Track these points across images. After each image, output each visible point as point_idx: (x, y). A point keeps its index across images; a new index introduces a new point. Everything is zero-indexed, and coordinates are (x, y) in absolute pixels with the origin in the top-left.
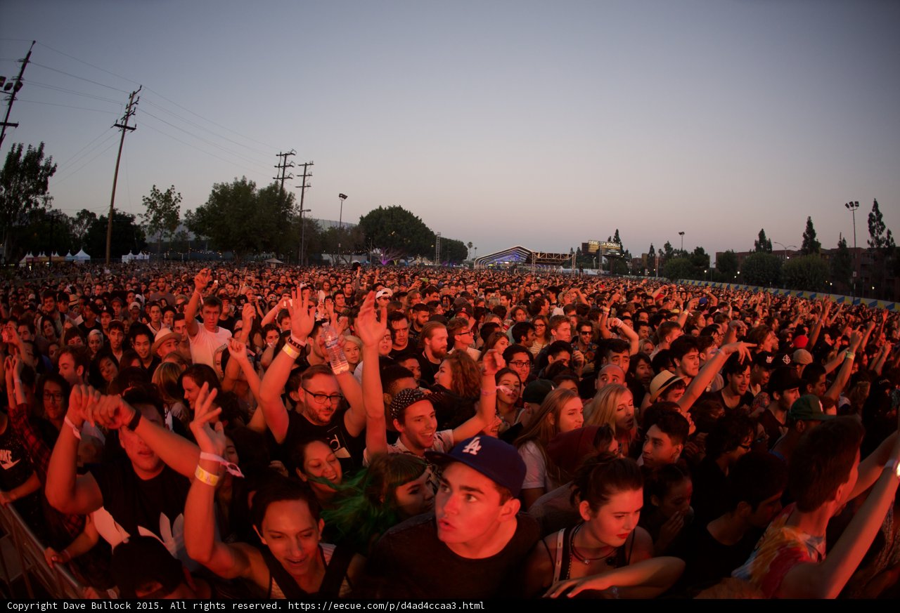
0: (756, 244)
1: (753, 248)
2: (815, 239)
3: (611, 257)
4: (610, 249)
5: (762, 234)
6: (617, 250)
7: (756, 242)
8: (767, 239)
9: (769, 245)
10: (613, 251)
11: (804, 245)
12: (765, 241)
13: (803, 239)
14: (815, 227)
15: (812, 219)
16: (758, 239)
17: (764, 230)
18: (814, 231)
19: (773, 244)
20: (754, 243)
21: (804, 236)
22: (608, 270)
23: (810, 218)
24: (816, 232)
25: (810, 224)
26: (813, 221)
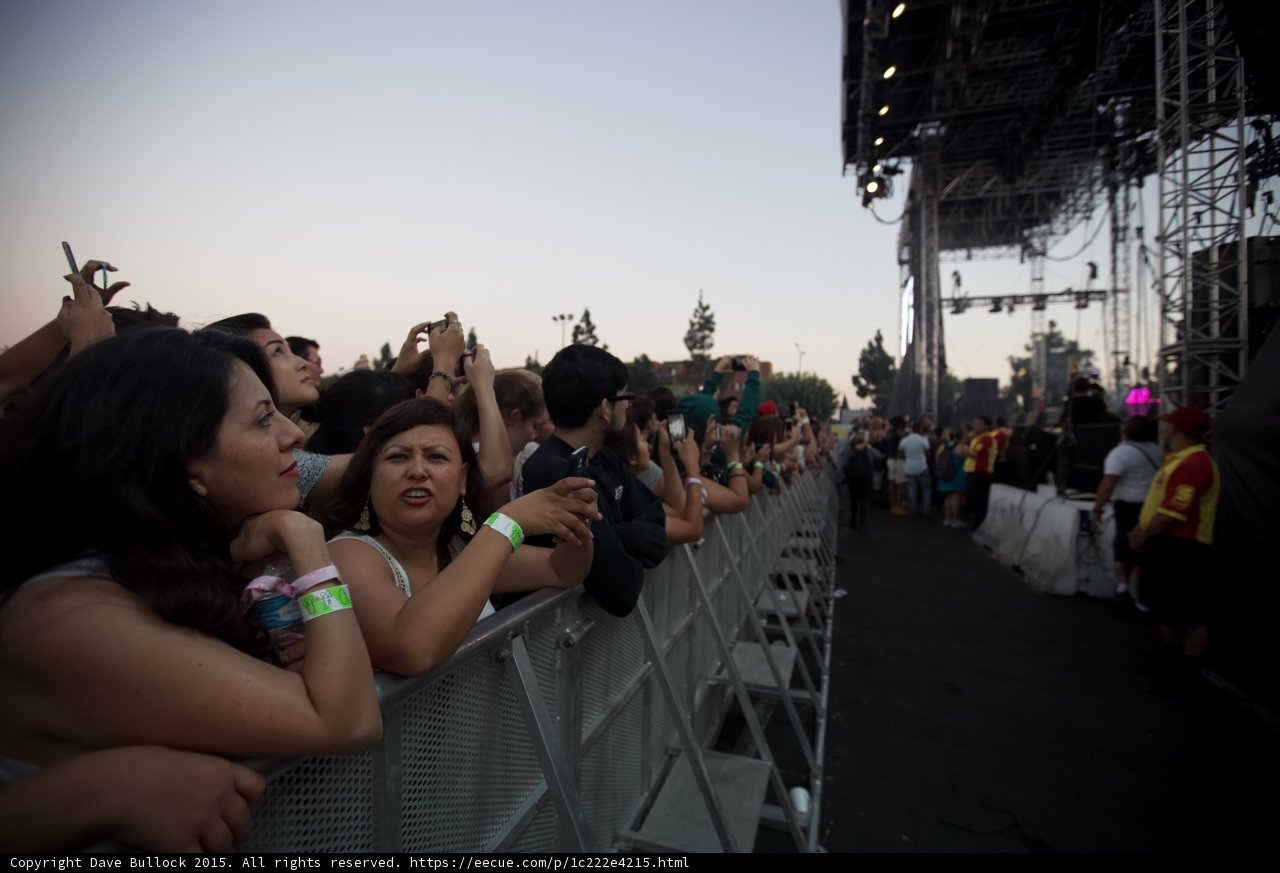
5: (385, 349)
17: (389, 344)
23: (472, 329)
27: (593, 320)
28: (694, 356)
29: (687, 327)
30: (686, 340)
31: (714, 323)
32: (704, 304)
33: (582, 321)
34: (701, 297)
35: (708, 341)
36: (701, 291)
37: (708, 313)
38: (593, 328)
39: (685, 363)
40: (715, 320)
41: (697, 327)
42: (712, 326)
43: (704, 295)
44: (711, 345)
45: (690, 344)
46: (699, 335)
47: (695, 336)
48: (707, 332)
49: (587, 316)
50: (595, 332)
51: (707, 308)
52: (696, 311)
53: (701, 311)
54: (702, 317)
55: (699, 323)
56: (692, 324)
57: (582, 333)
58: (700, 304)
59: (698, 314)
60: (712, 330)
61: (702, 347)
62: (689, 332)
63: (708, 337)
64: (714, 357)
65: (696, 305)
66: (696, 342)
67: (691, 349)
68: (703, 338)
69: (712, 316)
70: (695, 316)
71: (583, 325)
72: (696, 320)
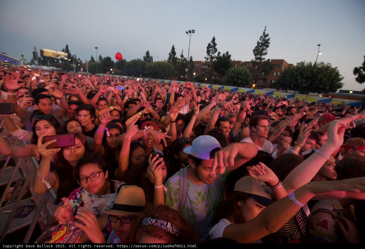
0: (144, 58)
1: (142, 59)
2: (176, 56)
3: (62, 60)
4: (60, 55)
5: (148, 53)
6: (65, 56)
7: (144, 56)
8: (151, 55)
9: (151, 58)
10: (63, 57)
11: (170, 58)
12: (149, 57)
13: (169, 56)
14: (176, 50)
15: (174, 46)
16: (145, 55)
17: (149, 51)
18: (175, 52)
19: (153, 58)
20: (143, 57)
21: (170, 54)
22: (61, 67)
23: (173, 45)
24: (176, 52)
25: (173, 48)
26: (175, 47)
27: (216, 42)
28: (257, 59)
29: (256, 45)
30: (254, 51)
31: (269, 43)
32: (266, 34)
33: (211, 42)
34: (265, 30)
35: (264, 52)
36: (266, 27)
37: (267, 38)
38: (216, 45)
39: (252, 62)
40: (269, 41)
41: (261, 44)
42: (268, 44)
43: (266, 29)
44: (266, 54)
45: (256, 52)
46: (261, 48)
47: (259, 49)
48: (265, 47)
49: (214, 39)
50: (216, 47)
51: (267, 35)
52: (261, 37)
53: (264, 37)
54: (263, 40)
55: (262, 43)
56: (258, 43)
57: (211, 47)
58: (264, 33)
59: (262, 39)
60: (267, 46)
61: (261, 55)
62: (256, 47)
63: (265, 49)
64: (266, 59)
65: (262, 34)
66: (259, 52)
67: (255, 55)
68: (263, 50)
69: (269, 39)
70: (260, 40)
71: (212, 44)
72: (260, 41)
